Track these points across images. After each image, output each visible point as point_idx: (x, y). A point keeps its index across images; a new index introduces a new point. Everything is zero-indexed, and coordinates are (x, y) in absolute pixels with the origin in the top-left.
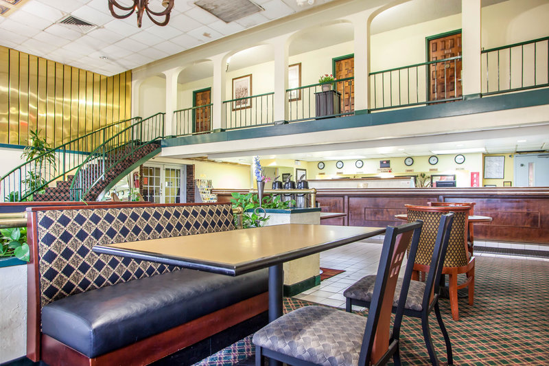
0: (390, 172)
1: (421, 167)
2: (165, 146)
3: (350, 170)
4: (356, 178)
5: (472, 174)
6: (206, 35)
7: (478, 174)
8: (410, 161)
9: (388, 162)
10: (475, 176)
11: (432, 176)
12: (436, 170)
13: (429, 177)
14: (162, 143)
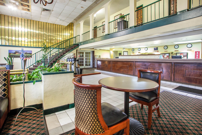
0: (158, 52)
1: (171, 50)
2: (80, 45)
3: (143, 51)
4: (146, 54)
5: (196, 52)
6: (82, 7)
7: (199, 52)
8: (166, 47)
9: (157, 48)
10: (197, 53)
11: (176, 53)
12: (178, 51)
13: (175, 54)
14: (79, 45)
